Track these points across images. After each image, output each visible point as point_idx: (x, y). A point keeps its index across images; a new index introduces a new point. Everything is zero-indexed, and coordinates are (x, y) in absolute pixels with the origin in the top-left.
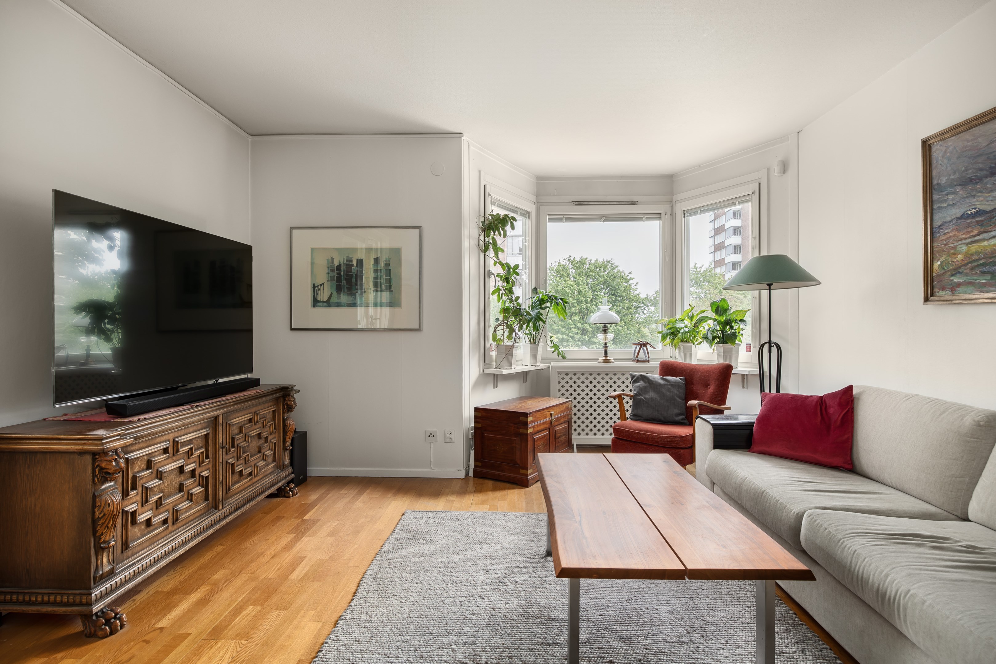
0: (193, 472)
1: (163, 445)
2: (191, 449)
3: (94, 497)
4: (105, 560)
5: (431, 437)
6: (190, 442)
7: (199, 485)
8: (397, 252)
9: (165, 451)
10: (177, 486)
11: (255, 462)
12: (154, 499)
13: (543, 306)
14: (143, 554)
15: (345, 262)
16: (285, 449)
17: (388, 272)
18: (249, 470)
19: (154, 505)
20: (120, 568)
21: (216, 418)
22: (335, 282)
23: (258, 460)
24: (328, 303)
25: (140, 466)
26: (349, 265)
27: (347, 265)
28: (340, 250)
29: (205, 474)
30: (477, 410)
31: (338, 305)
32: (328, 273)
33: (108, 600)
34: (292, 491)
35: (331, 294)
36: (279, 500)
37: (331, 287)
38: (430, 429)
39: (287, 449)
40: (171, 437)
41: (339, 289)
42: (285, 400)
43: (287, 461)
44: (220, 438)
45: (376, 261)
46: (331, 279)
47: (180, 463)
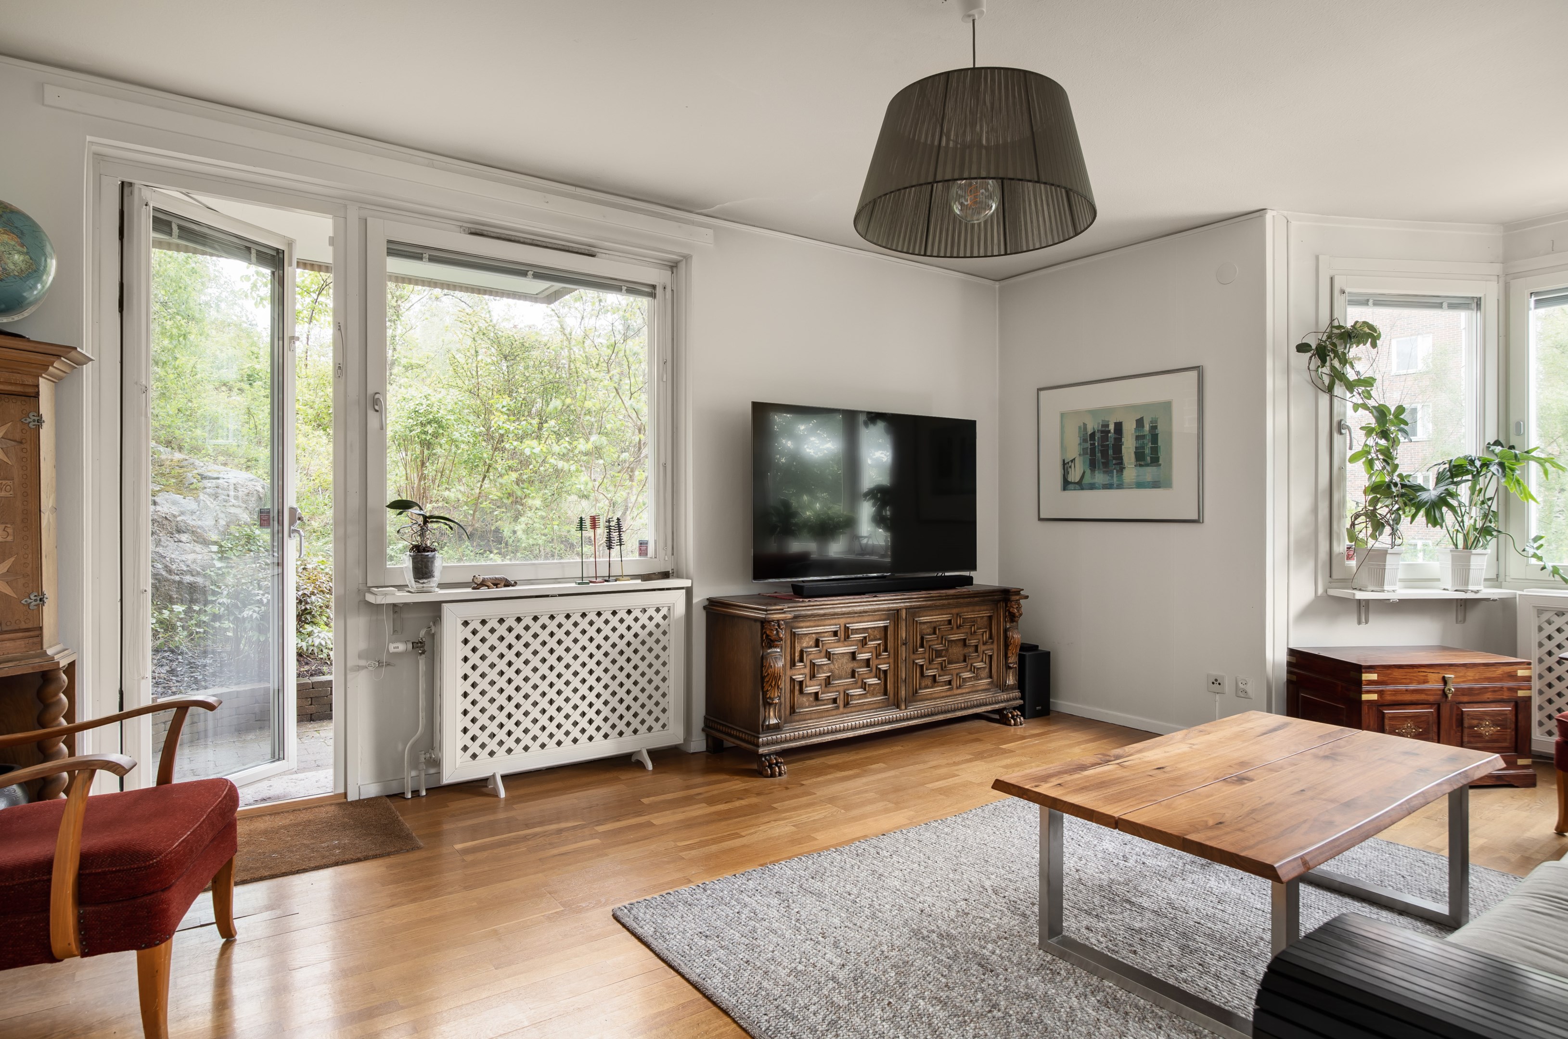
0: (867, 662)
1: (833, 628)
2: (865, 637)
3: (762, 658)
4: (772, 714)
5: (1216, 685)
6: (865, 630)
7: (876, 677)
8: (1167, 406)
9: (835, 633)
10: (849, 671)
11: (958, 671)
12: (823, 676)
13: (1455, 480)
14: (811, 723)
15: (1100, 428)
16: (1009, 668)
17: (1155, 438)
18: (947, 678)
19: (823, 682)
20: (787, 727)
21: (898, 611)
22: (1088, 457)
23: (963, 670)
24: (1080, 485)
25: (808, 643)
26: (1105, 432)
27: (1102, 432)
28: (1093, 413)
29: (884, 667)
30: (1292, 652)
31: (1092, 487)
32: (1080, 444)
33: (774, 748)
34: (1015, 720)
35: (1084, 473)
36: (997, 725)
37: (1084, 462)
38: (1216, 673)
39: (1010, 668)
40: (842, 621)
41: (1093, 465)
42: (1006, 606)
43: (1011, 681)
44: (903, 634)
45: (1140, 423)
46: (1084, 452)
47: (852, 649)
